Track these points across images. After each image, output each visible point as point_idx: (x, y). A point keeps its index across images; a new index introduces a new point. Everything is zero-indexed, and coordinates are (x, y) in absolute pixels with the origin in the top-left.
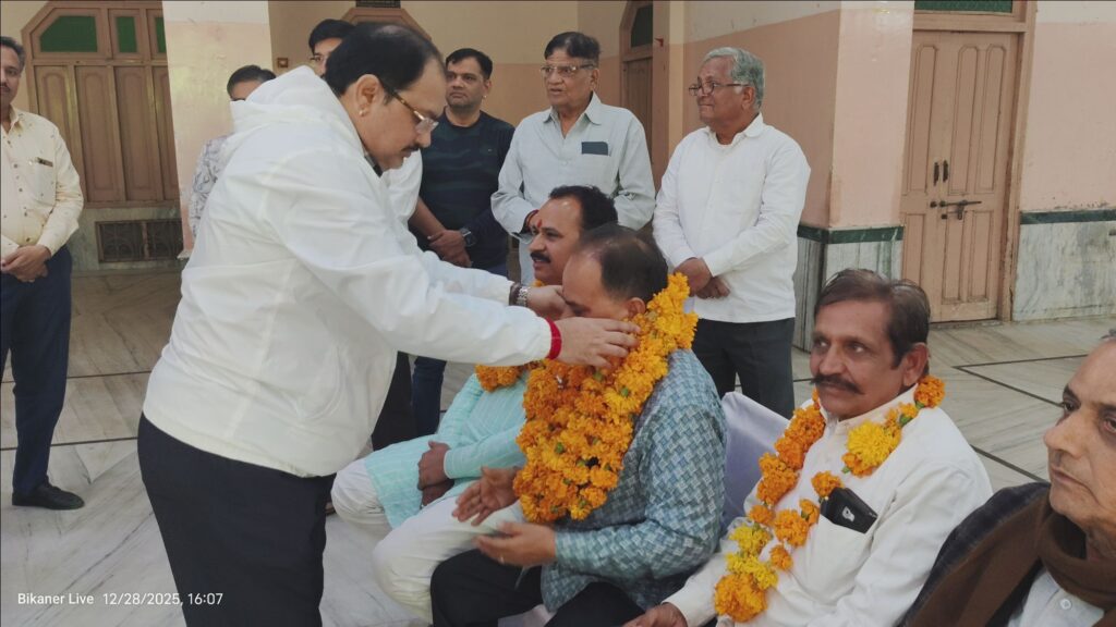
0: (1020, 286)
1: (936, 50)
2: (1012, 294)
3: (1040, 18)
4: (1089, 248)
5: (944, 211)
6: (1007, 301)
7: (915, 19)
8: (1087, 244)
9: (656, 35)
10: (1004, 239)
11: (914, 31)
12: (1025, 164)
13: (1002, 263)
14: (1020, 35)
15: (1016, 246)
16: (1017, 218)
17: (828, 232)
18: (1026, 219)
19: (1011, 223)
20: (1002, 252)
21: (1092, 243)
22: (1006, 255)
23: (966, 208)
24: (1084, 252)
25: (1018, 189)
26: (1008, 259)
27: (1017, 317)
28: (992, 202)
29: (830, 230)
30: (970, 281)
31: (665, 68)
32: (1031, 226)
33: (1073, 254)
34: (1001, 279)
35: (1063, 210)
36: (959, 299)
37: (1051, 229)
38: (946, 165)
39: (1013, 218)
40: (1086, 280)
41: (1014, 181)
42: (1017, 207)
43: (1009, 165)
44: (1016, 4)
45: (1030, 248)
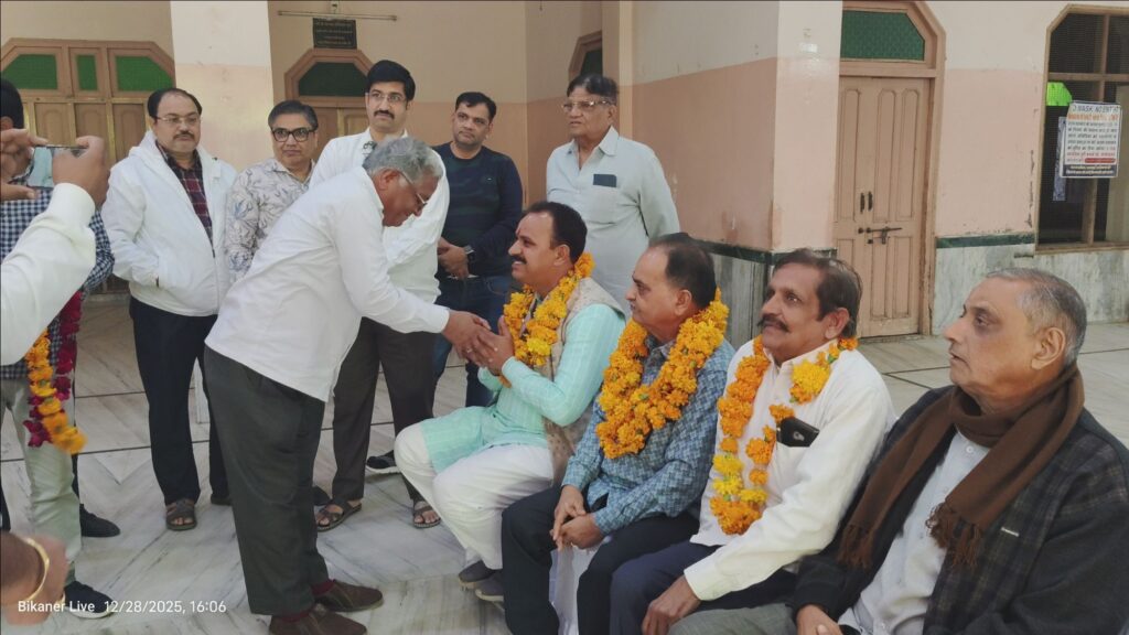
0: (937, 304)
1: (859, 93)
2: (931, 311)
3: (949, 65)
5: (870, 236)
6: (926, 317)
7: (841, 66)
11: (841, 76)
12: (939, 194)
13: (922, 283)
14: (931, 80)
15: (933, 267)
16: (933, 243)
17: (770, 254)
18: (941, 244)
19: (928, 247)
20: (921, 273)
22: (925, 276)
23: (889, 234)
25: (933, 217)
26: (926, 280)
27: (936, 331)
28: (910, 228)
29: (773, 252)
30: (894, 299)
32: (946, 250)
34: (921, 297)
35: (973, 235)
36: (885, 315)
37: (963, 252)
38: (870, 196)
39: (930, 242)
41: (929, 209)
42: (933, 233)
43: (925, 195)
44: (928, 54)
45: (945, 269)
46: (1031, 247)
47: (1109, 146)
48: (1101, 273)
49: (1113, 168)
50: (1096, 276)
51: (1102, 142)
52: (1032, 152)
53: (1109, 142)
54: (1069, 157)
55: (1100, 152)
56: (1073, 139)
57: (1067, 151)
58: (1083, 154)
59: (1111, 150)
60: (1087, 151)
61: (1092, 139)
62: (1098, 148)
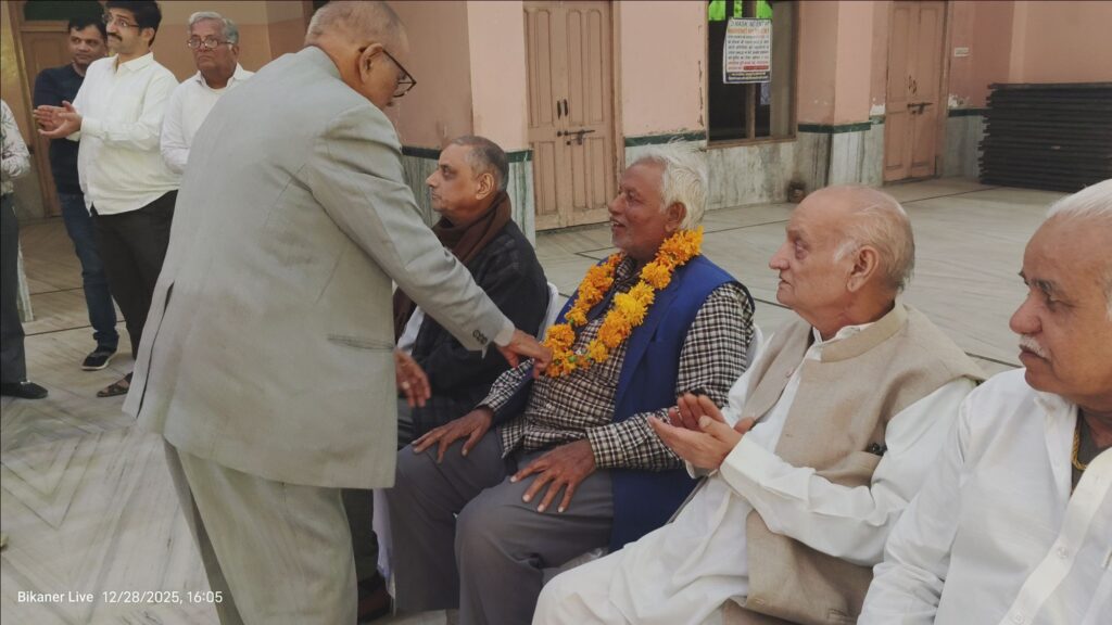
5: (568, 138)
10: (615, 159)
12: (623, 101)
14: (611, 2)
15: (623, 161)
16: (622, 142)
18: (628, 143)
19: (618, 146)
20: (614, 168)
23: (584, 136)
25: (621, 119)
28: (602, 130)
30: (593, 192)
32: (633, 147)
36: (586, 207)
38: (565, 103)
39: (619, 143)
41: (616, 113)
42: (621, 134)
43: (612, 101)
46: (704, 143)
47: (764, 55)
48: (763, 162)
49: (767, 74)
50: (759, 165)
51: (757, 52)
52: (699, 62)
53: (763, 52)
54: (731, 66)
55: (756, 60)
56: (732, 50)
57: (728, 61)
58: (742, 63)
59: (765, 59)
60: (744, 60)
61: (748, 50)
62: (754, 58)
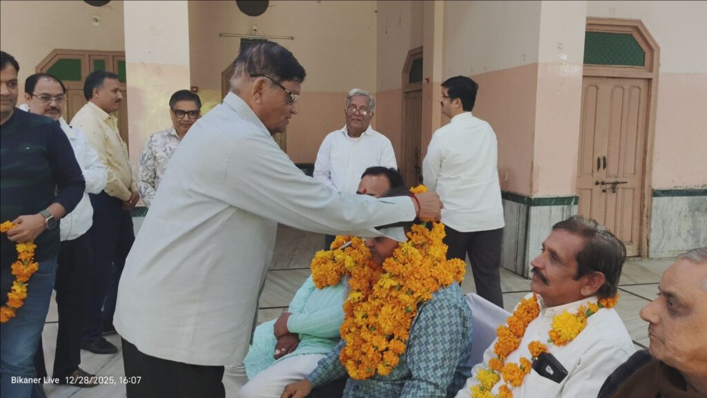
0: (653, 236)
1: (597, 88)
2: (648, 241)
3: (662, 70)
4: (696, 213)
5: (604, 187)
6: (645, 245)
7: (584, 69)
8: (694, 210)
9: (424, 76)
10: (642, 206)
11: (584, 76)
12: (655, 159)
13: (641, 221)
14: (649, 80)
15: (650, 210)
16: (650, 193)
17: (531, 199)
18: (656, 194)
19: (646, 196)
20: (641, 213)
21: (698, 209)
22: (644, 216)
23: (618, 186)
24: (693, 216)
25: (651, 174)
26: (645, 219)
27: (651, 255)
28: (633, 182)
29: (533, 197)
30: (621, 232)
31: (430, 96)
32: (660, 198)
33: (686, 216)
34: (641, 231)
35: (679, 188)
37: (672, 200)
38: (604, 159)
39: (647, 193)
40: (695, 233)
41: (647, 169)
42: (650, 186)
43: (644, 159)
44: (647, 62)
45: (659, 212)
